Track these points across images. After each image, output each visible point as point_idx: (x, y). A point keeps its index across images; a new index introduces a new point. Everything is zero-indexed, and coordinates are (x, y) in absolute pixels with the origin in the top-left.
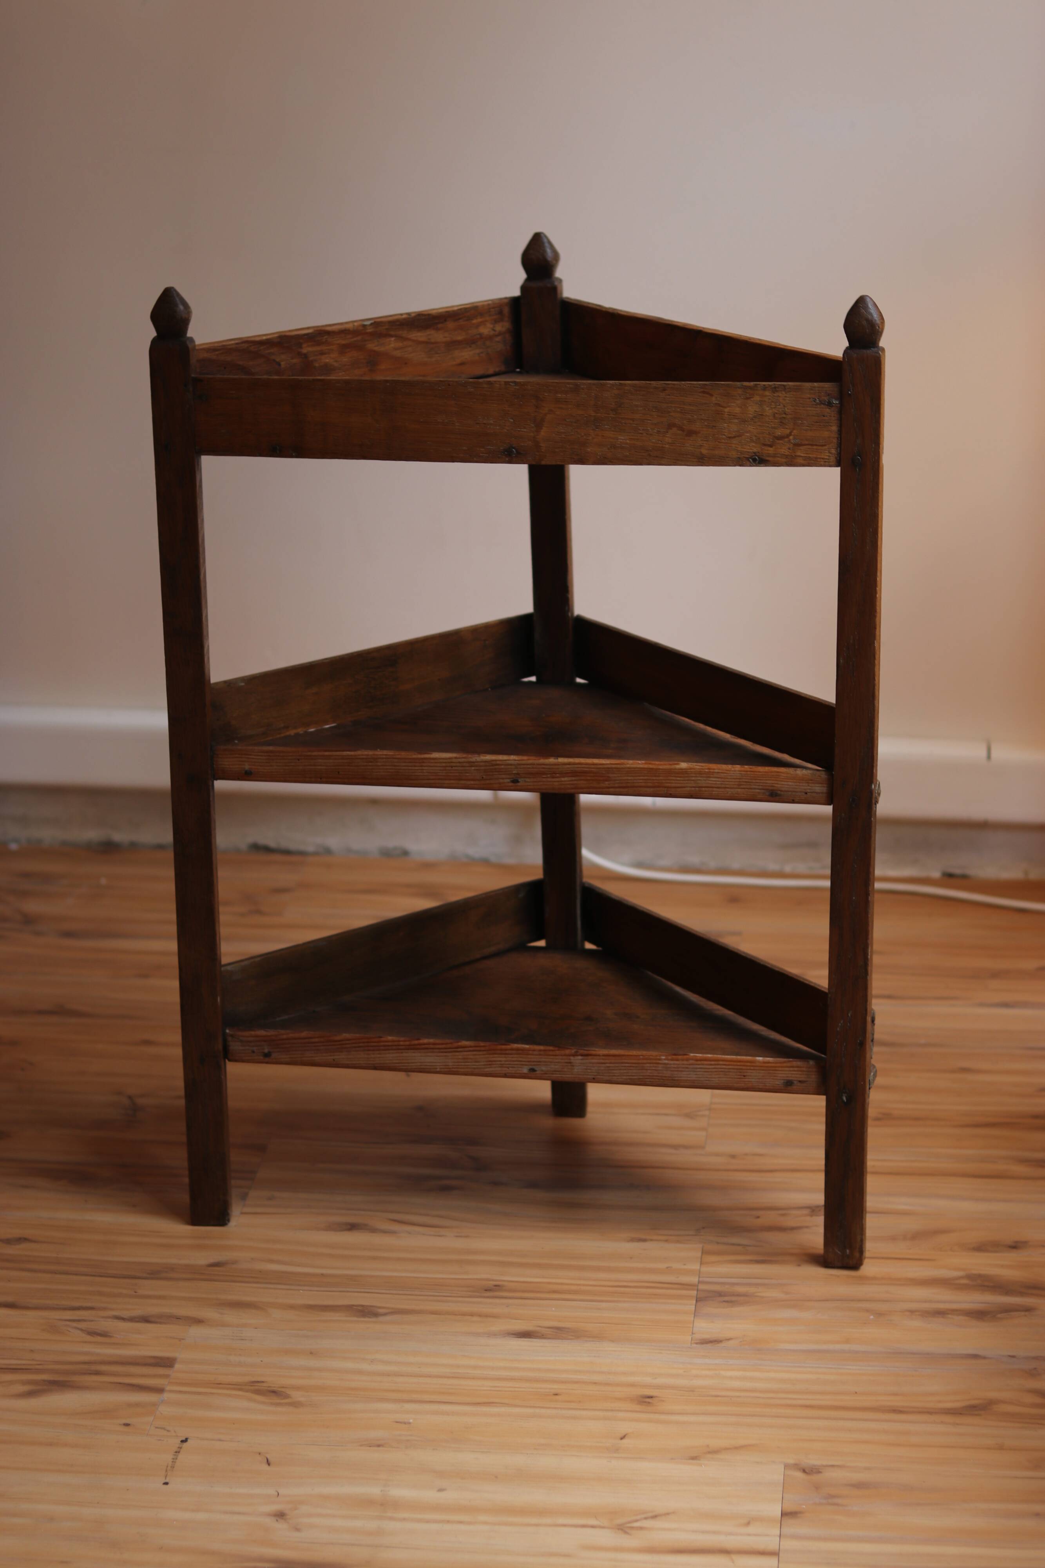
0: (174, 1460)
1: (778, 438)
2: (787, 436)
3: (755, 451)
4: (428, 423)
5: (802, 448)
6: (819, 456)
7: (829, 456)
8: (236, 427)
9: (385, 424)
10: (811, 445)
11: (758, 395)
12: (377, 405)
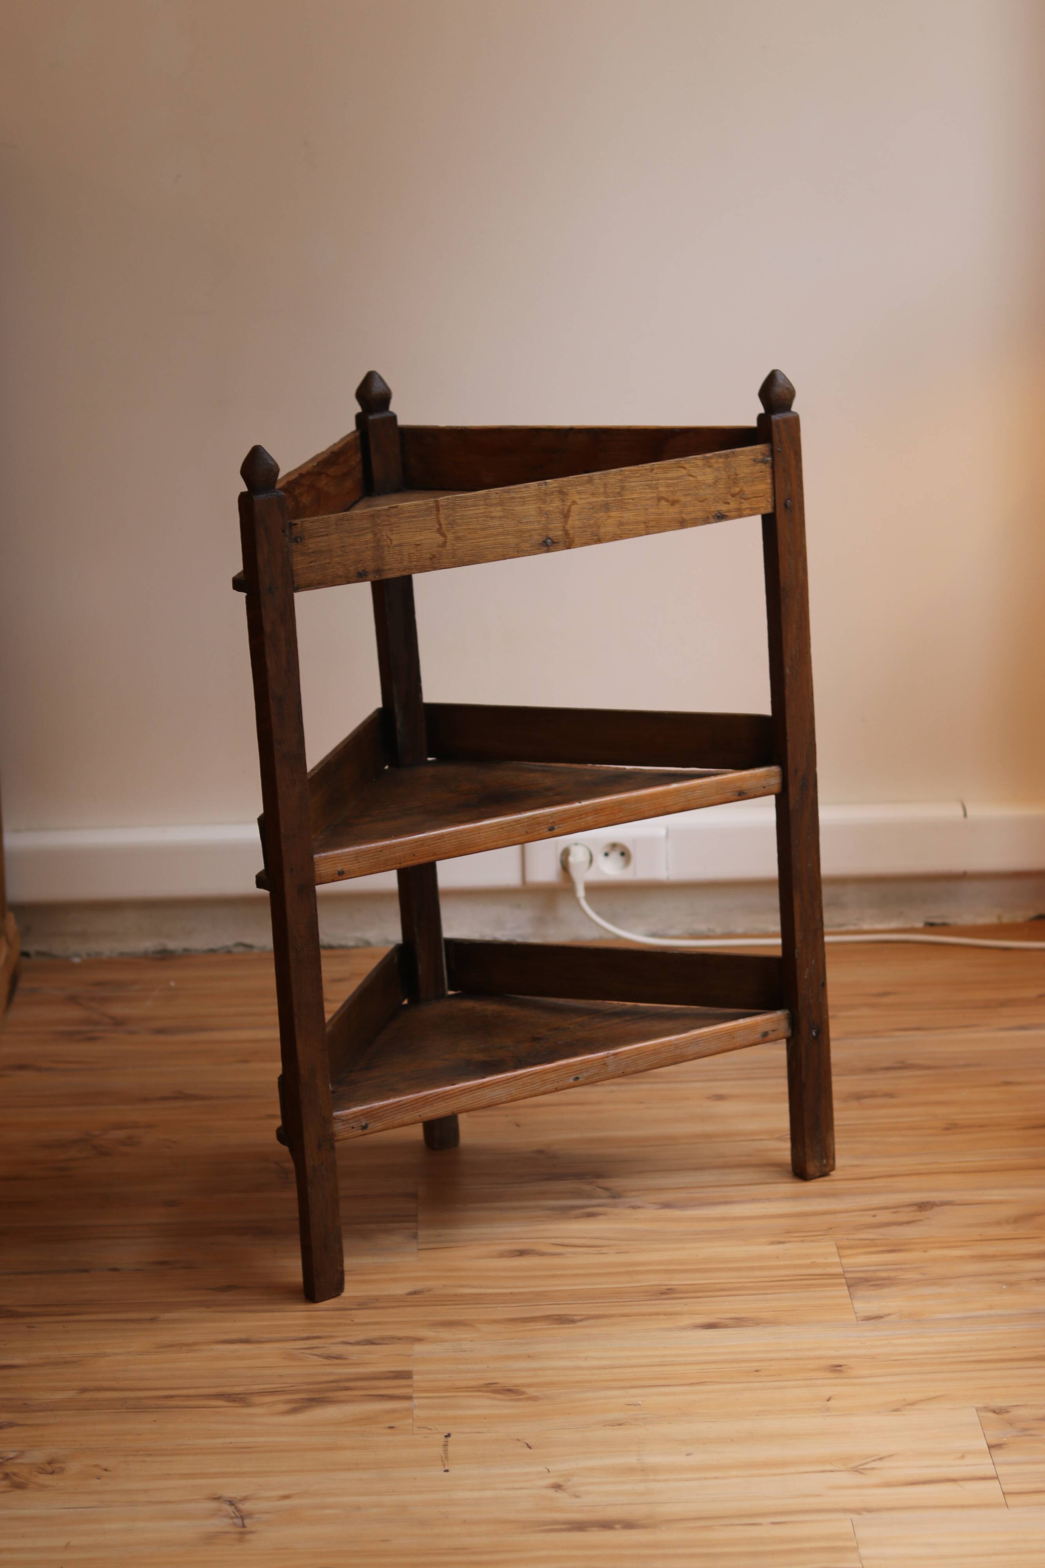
0: (446, 1451)
1: (733, 495)
2: (739, 493)
3: (718, 509)
4: (483, 529)
5: (749, 501)
6: (760, 506)
7: (767, 504)
8: (328, 561)
9: (450, 536)
10: (755, 497)
11: (717, 462)
12: (443, 521)
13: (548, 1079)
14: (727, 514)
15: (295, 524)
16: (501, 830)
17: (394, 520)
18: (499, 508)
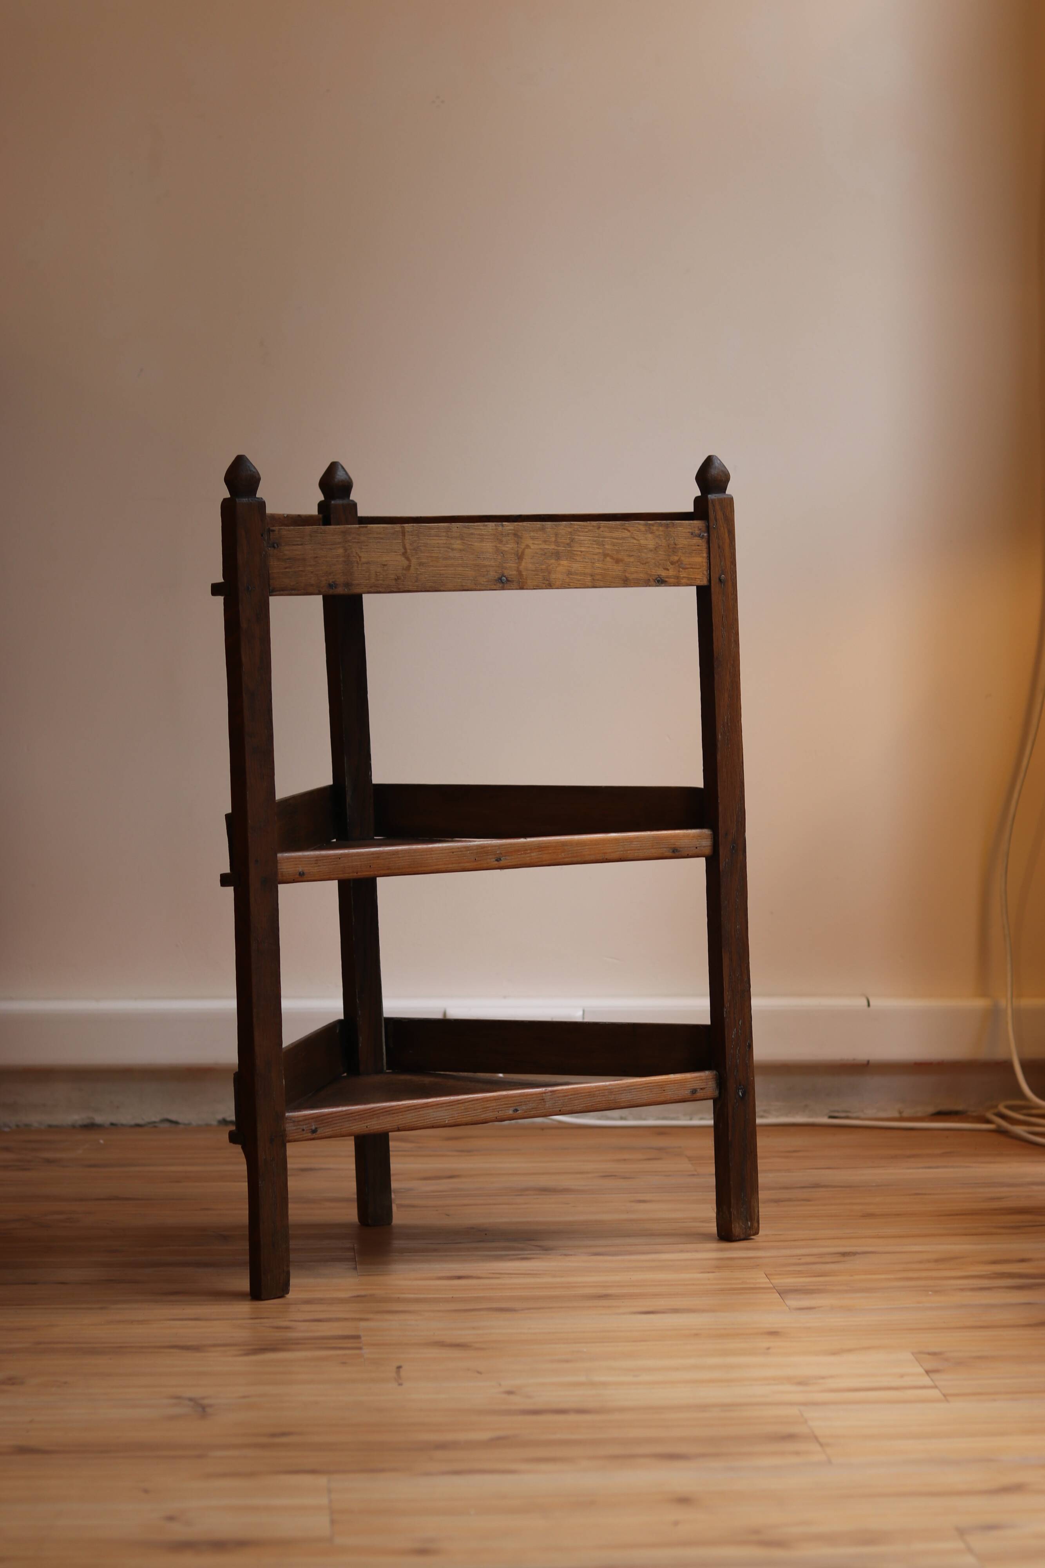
0: (398, 1375)
1: (672, 563)
2: (677, 562)
3: (659, 574)
4: (445, 559)
5: (686, 570)
6: (697, 577)
7: (703, 577)
8: (301, 569)
9: (414, 561)
10: (692, 568)
11: (658, 530)
12: (408, 546)
13: (489, 1107)
14: (667, 580)
15: (273, 531)
16: (452, 854)
17: (363, 538)
18: (459, 542)
